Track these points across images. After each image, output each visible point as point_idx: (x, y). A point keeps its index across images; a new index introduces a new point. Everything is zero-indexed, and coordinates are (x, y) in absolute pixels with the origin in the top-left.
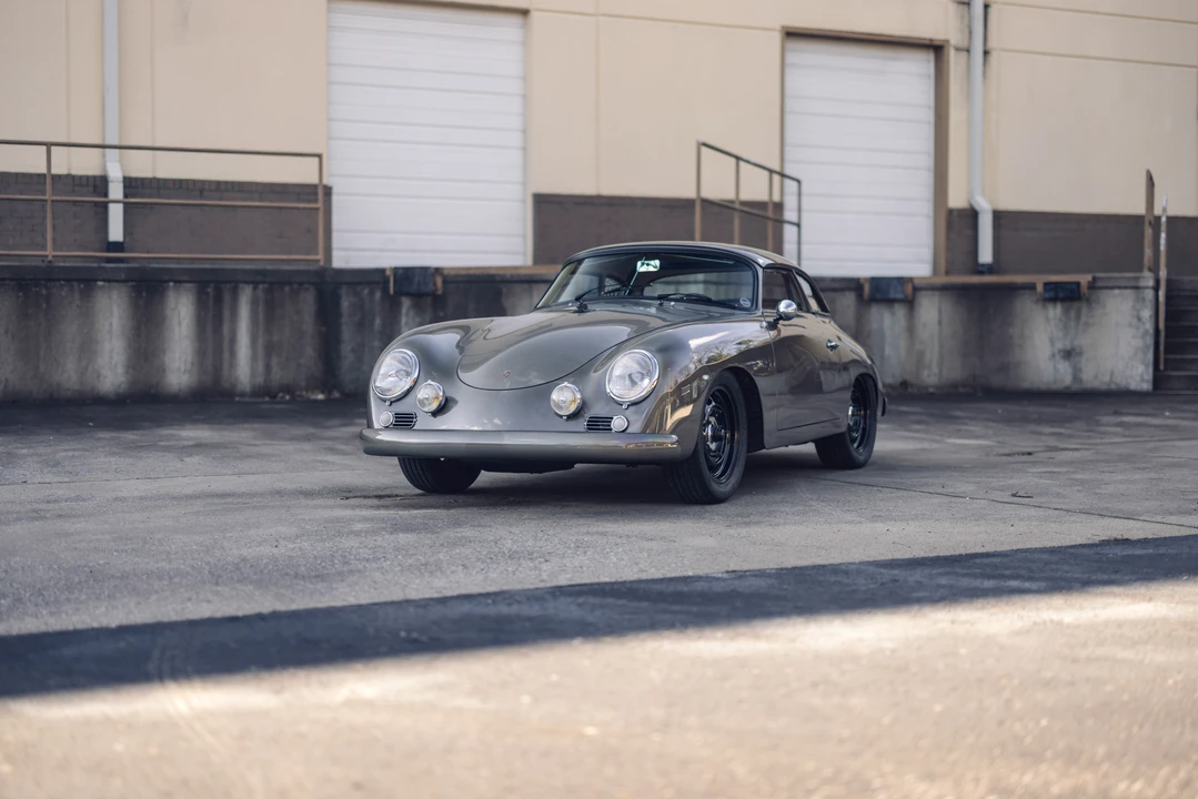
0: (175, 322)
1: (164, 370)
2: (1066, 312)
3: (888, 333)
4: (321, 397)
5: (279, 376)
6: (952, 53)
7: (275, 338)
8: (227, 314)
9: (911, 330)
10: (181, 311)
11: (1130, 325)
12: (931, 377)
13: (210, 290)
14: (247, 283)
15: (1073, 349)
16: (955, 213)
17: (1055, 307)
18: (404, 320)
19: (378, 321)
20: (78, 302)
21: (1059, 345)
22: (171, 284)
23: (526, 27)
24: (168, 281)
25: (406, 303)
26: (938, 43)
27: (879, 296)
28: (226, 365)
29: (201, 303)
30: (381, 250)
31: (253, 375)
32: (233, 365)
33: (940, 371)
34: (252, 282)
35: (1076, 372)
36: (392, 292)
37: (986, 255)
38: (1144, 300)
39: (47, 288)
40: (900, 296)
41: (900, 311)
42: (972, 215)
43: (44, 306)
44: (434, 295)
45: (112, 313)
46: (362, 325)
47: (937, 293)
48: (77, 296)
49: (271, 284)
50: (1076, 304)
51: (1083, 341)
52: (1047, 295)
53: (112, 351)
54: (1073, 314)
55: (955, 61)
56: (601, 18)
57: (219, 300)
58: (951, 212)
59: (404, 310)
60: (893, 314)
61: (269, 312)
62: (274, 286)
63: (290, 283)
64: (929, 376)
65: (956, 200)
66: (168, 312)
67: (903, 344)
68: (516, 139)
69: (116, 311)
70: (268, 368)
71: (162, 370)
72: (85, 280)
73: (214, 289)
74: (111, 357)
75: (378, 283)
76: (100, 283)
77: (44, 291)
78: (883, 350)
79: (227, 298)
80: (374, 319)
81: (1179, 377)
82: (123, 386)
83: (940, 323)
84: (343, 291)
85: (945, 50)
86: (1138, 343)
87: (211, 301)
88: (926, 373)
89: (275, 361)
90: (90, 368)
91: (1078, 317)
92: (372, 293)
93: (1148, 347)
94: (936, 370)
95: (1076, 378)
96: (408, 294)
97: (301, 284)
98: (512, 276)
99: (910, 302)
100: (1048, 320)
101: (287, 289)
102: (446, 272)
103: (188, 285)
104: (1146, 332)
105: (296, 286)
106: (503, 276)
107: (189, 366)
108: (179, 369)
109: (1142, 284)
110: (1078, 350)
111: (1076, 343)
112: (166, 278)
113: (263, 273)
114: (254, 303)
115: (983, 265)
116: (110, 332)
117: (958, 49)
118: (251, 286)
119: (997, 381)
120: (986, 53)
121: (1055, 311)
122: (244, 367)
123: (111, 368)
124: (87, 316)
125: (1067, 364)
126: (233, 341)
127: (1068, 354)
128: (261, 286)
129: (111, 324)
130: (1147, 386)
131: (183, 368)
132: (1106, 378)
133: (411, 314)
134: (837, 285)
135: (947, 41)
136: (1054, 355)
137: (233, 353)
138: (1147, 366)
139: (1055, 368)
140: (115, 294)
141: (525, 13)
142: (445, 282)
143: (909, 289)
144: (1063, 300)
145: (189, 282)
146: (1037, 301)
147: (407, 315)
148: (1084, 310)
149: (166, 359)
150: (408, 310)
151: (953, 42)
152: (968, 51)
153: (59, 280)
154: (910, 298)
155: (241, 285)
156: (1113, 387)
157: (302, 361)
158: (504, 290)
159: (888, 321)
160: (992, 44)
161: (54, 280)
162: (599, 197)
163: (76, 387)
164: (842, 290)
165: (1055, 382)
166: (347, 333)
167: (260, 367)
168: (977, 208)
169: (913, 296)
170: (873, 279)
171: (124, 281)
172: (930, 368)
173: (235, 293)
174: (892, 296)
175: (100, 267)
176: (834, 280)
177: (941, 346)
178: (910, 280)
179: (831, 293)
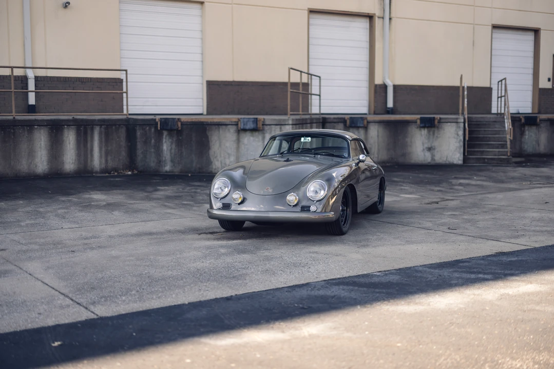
0: (68, 142)
1: (63, 163)
2: (429, 132)
4: (130, 173)
5: (111, 164)
6: (377, 19)
7: (109, 149)
8: (89, 139)
10: (70, 138)
11: (454, 138)
13: (82, 129)
14: (98, 125)
15: (432, 147)
16: (378, 86)
17: (424, 130)
18: (164, 140)
19: (153, 141)
20: (27, 135)
21: (426, 146)
22: (66, 126)
23: (202, 9)
24: (64, 125)
25: (165, 133)
26: (370, 15)
27: (353, 125)
28: (89, 161)
29: (78, 134)
30: (143, 106)
31: (100, 164)
32: (92, 160)
33: (378, 156)
34: (100, 125)
35: (433, 156)
36: (159, 129)
37: (390, 104)
38: (460, 127)
39: (14, 129)
40: (362, 125)
41: (362, 131)
42: (384, 87)
43: (13, 137)
44: (177, 130)
45: (41, 139)
46: (146, 142)
47: (377, 124)
48: (26, 133)
49: (107, 125)
50: (433, 129)
51: (436, 144)
52: (422, 125)
53: (42, 155)
54: (431, 133)
55: (378, 22)
56: (234, 5)
57: (86, 133)
58: (376, 86)
59: (164, 136)
60: (359, 132)
61: (107, 138)
62: (109, 127)
63: (116, 125)
65: (378, 81)
66: (65, 138)
68: (199, 57)
69: (42, 137)
70: (106, 161)
72: (29, 126)
73: (84, 129)
74: (41, 158)
75: (152, 125)
76: (36, 127)
77: (12, 131)
79: (89, 132)
80: (151, 140)
81: (473, 158)
82: (46, 170)
83: (378, 136)
84: (138, 128)
85: (374, 18)
86: (458, 145)
87: (82, 134)
89: (109, 158)
90: (32, 163)
91: (434, 134)
92: (150, 129)
93: (461, 146)
94: (376, 156)
95: (433, 159)
96: (166, 130)
97: (119, 125)
98: (211, 122)
99: (366, 128)
100: (421, 135)
101: (114, 127)
102: (182, 120)
103: (72, 127)
104: (461, 140)
105: (117, 126)
106: (207, 122)
107: (73, 161)
108: (70, 162)
109: (459, 121)
110: (433, 147)
111: (433, 145)
112: (64, 124)
113: (103, 120)
114: (100, 133)
115: (389, 108)
116: (40, 148)
117: (379, 18)
118: (99, 126)
119: (401, 160)
120: (390, 19)
121: (424, 132)
122: (97, 161)
123: (41, 163)
124: (31, 141)
125: (429, 153)
126: (92, 150)
127: (430, 149)
128: (103, 126)
129: (41, 144)
130: (461, 162)
131: (71, 162)
132: (445, 159)
133: (167, 138)
134: (335, 121)
135: (375, 14)
136: (424, 150)
137: (92, 155)
138: (461, 154)
139: (424, 155)
140: (42, 131)
141: (202, 3)
142: (181, 125)
143: (365, 122)
144: (428, 127)
145: (73, 125)
146: (418, 128)
147: (166, 138)
148: (436, 132)
149: (64, 159)
150: (166, 137)
151: (377, 14)
152: (383, 18)
153: (19, 126)
154: (366, 126)
155: (95, 126)
156: (447, 162)
157: (121, 158)
158: (208, 128)
160: (393, 15)
161: (16, 126)
162: (234, 82)
163: (27, 171)
164: (338, 122)
165: (424, 161)
166: (139, 145)
167: (103, 161)
168: (387, 84)
169: (367, 125)
170: (351, 118)
171: (46, 126)
172: (374, 154)
173: (92, 130)
174: (358, 125)
175: (36, 120)
176: (334, 118)
177: (378, 146)
178: (366, 118)
179: (333, 124)
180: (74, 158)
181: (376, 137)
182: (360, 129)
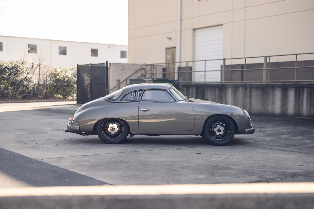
0: (290, 97)
5: (313, 112)
7: (312, 102)
8: (301, 95)
10: (292, 94)
13: (298, 89)
14: (306, 87)
20: (272, 92)
24: (289, 87)
29: (296, 93)
32: (302, 109)
34: (307, 87)
43: (266, 93)
45: (278, 94)
53: (278, 104)
57: (300, 92)
61: (311, 95)
62: (312, 88)
66: (289, 95)
70: (310, 110)
71: (287, 109)
72: (273, 87)
76: (276, 88)
77: (266, 90)
82: (280, 112)
87: (298, 92)
89: (312, 108)
90: (274, 108)
103: (293, 88)
107: (293, 108)
113: (310, 85)
114: (308, 92)
116: (278, 99)
122: (305, 110)
123: (277, 109)
124: (274, 95)
126: (302, 102)
128: (309, 88)
129: (278, 97)
131: (292, 109)
137: (302, 106)
140: (279, 90)
149: (288, 107)
161: (268, 87)
163: (271, 112)
167: (309, 110)
171: (281, 87)
173: (303, 90)
175: (276, 85)
180: (293, 106)
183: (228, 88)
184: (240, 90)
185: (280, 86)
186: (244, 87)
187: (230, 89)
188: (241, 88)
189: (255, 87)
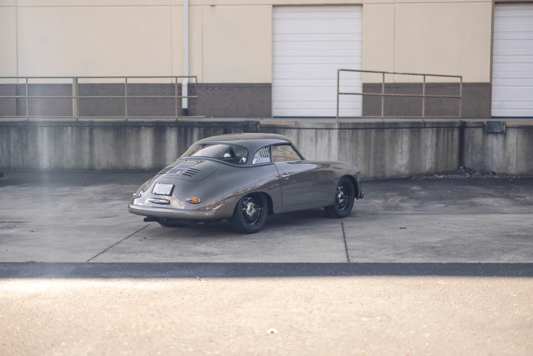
0: (169, 142)
3: (495, 148)
8: (189, 139)
9: (505, 147)
10: (172, 138)
12: (513, 169)
13: (182, 130)
20: (135, 135)
22: (168, 128)
23: (361, 11)
24: (167, 127)
27: (490, 131)
29: (179, 135)
33: (517, 167)
40: (499, 131)
41: (500, 137)
43: (123, 136)
45: (147, 138)
47: (516, 129)
48: (134, 132)
49: (206, 127)
53: (147, 152)
56: (396, 4)
57: (186, 134)
60: (497, 139)
63: (214, 127)
64: (511, 169)
66: (167, 138)
67: (501, 153)
69: (148, 137)
71: (165, 160)
72: (138, 127)
74: (147, 155)
76: (143, 128)
77: (123, 131)
78: (493, 156)
79: (189, 133)
82: (151, 165)
83: (517, 144)
87: (183, 134)
88: (510, 167)
90: (139, 159)
94: (515, 167)
97: (218, 127)
99: (504, 134)
101: (212, 129)
102: (261, 123)
105: (216, 128)
106: (277, 125)
108: (171, 159)
113: (203, 123)
116: (146, 146)
118: (198, 128)
123: (146, 159)
124: (138, 140)
128: (202, 128)
129: (146, 143)
134: (475, 125)
140: (148, 132)
141: (361, 5)
143: (504, 127)
145: (175, 127)
149: (166, 156)
153: (129, 127)
154: (505, 132)
155: (194, 128)
159: (495, 143)
161: (127, 127)
163: (134, 165)
164: (477, 127)
169: (506, 130)
170: (488, 122)
171: (152, 127)
172: (512, 165)
173: (192, 131)
174: (495, 131)
175: (143, 122)
176: (473, 123)
177: (517, 155)
178: (505, 123)
179: (472, 128)
181: (515, 145)
182: (499, 135)
183: (39, 128)
184: (69, 132)
185: (151, 125)
186: (76, 127)
187: (45, 130)
188: (69, 128)
189: (100, 127)
